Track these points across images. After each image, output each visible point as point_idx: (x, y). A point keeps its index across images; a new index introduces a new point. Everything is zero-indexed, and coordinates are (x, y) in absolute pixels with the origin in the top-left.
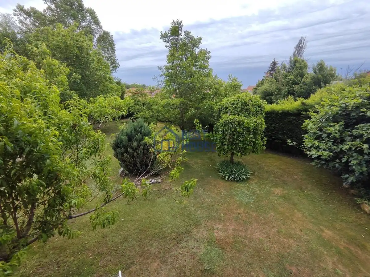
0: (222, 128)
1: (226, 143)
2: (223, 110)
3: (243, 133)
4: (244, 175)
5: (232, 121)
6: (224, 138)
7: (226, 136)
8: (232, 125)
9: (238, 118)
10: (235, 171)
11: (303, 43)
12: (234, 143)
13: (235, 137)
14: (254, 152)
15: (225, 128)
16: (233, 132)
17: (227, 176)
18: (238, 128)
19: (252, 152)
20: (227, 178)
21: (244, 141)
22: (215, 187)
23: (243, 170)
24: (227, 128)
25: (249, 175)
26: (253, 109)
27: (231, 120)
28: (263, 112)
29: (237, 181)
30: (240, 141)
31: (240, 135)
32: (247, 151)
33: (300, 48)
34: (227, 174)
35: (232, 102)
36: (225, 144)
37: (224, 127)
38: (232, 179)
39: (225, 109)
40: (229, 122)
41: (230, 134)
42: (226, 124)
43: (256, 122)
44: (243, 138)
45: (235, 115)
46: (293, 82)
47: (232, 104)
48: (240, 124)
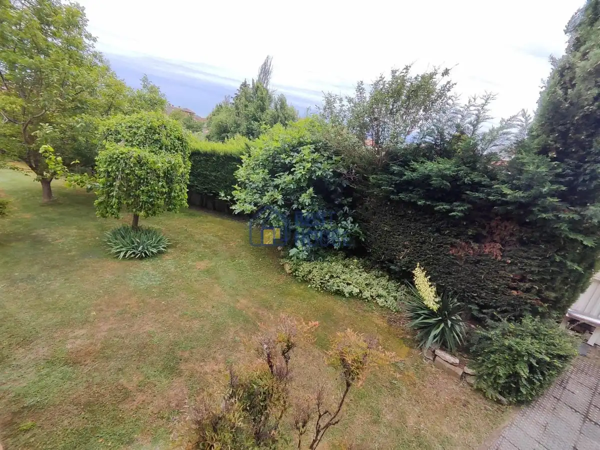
0: (105, 166)
1: (114, 193)
2: (111, 134)
3: (147, 179)
4: (154, 247)
5: (124, 155)
6: (111, 185)
7: (114, 180)
8: (126, 164)
9: (136, 152)
10: (138, 242)
11: (269, 64)
12: (132, 194)
13: (133, 184)
14: (169, 210)
15: (111, 166)
16: (127, 174)
17: (123, 251)
18: (137, 168)
19: (168, 210)
20: (122, 254)
21: (149, 191)
22: (95, 272)
23: (153, 239)
24: (114, 168)
25: (163, 248)
26: (167, 142)
27: (122, 154)
28: (186, 149)
29: (141, 258)
30: (143, 191)
31: (141, 181)
32: (156, 208)
33: (265, 72)
34: (122, 247)
35: (129, 124)
36: (113, 196)
37: (109, 165)
38: (133, 256)
39: (114, 135)
40: (119, 157)
41: (122, 178)
42: (112, 160)
43: (170, 162)
44: (148, 186)
45: (132, 146)
46: (252, 117)
47: (129, 127)
48: (140, 162)
